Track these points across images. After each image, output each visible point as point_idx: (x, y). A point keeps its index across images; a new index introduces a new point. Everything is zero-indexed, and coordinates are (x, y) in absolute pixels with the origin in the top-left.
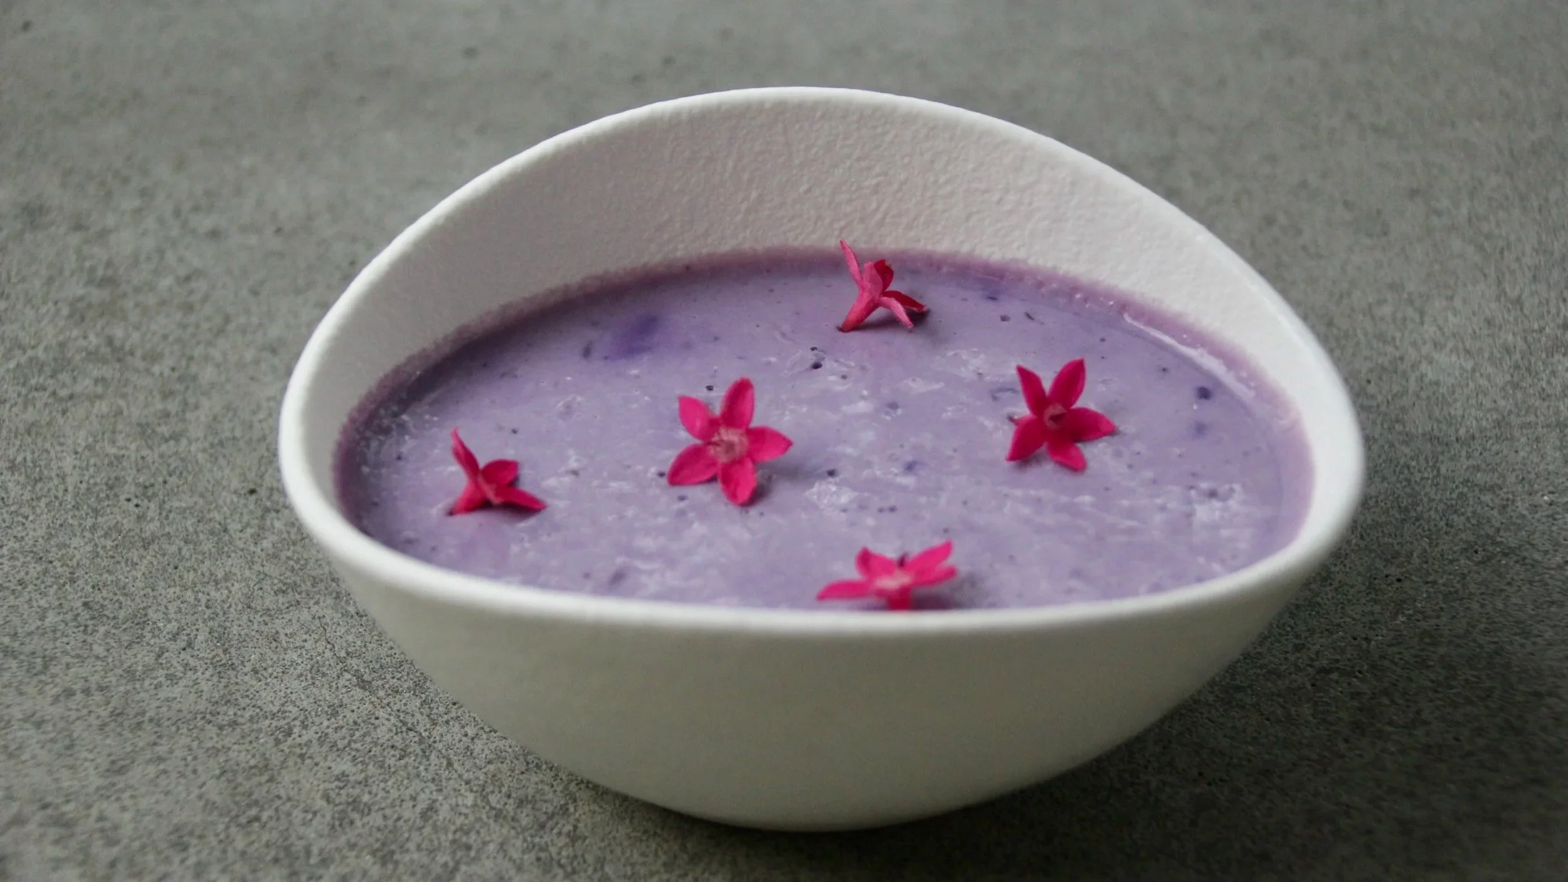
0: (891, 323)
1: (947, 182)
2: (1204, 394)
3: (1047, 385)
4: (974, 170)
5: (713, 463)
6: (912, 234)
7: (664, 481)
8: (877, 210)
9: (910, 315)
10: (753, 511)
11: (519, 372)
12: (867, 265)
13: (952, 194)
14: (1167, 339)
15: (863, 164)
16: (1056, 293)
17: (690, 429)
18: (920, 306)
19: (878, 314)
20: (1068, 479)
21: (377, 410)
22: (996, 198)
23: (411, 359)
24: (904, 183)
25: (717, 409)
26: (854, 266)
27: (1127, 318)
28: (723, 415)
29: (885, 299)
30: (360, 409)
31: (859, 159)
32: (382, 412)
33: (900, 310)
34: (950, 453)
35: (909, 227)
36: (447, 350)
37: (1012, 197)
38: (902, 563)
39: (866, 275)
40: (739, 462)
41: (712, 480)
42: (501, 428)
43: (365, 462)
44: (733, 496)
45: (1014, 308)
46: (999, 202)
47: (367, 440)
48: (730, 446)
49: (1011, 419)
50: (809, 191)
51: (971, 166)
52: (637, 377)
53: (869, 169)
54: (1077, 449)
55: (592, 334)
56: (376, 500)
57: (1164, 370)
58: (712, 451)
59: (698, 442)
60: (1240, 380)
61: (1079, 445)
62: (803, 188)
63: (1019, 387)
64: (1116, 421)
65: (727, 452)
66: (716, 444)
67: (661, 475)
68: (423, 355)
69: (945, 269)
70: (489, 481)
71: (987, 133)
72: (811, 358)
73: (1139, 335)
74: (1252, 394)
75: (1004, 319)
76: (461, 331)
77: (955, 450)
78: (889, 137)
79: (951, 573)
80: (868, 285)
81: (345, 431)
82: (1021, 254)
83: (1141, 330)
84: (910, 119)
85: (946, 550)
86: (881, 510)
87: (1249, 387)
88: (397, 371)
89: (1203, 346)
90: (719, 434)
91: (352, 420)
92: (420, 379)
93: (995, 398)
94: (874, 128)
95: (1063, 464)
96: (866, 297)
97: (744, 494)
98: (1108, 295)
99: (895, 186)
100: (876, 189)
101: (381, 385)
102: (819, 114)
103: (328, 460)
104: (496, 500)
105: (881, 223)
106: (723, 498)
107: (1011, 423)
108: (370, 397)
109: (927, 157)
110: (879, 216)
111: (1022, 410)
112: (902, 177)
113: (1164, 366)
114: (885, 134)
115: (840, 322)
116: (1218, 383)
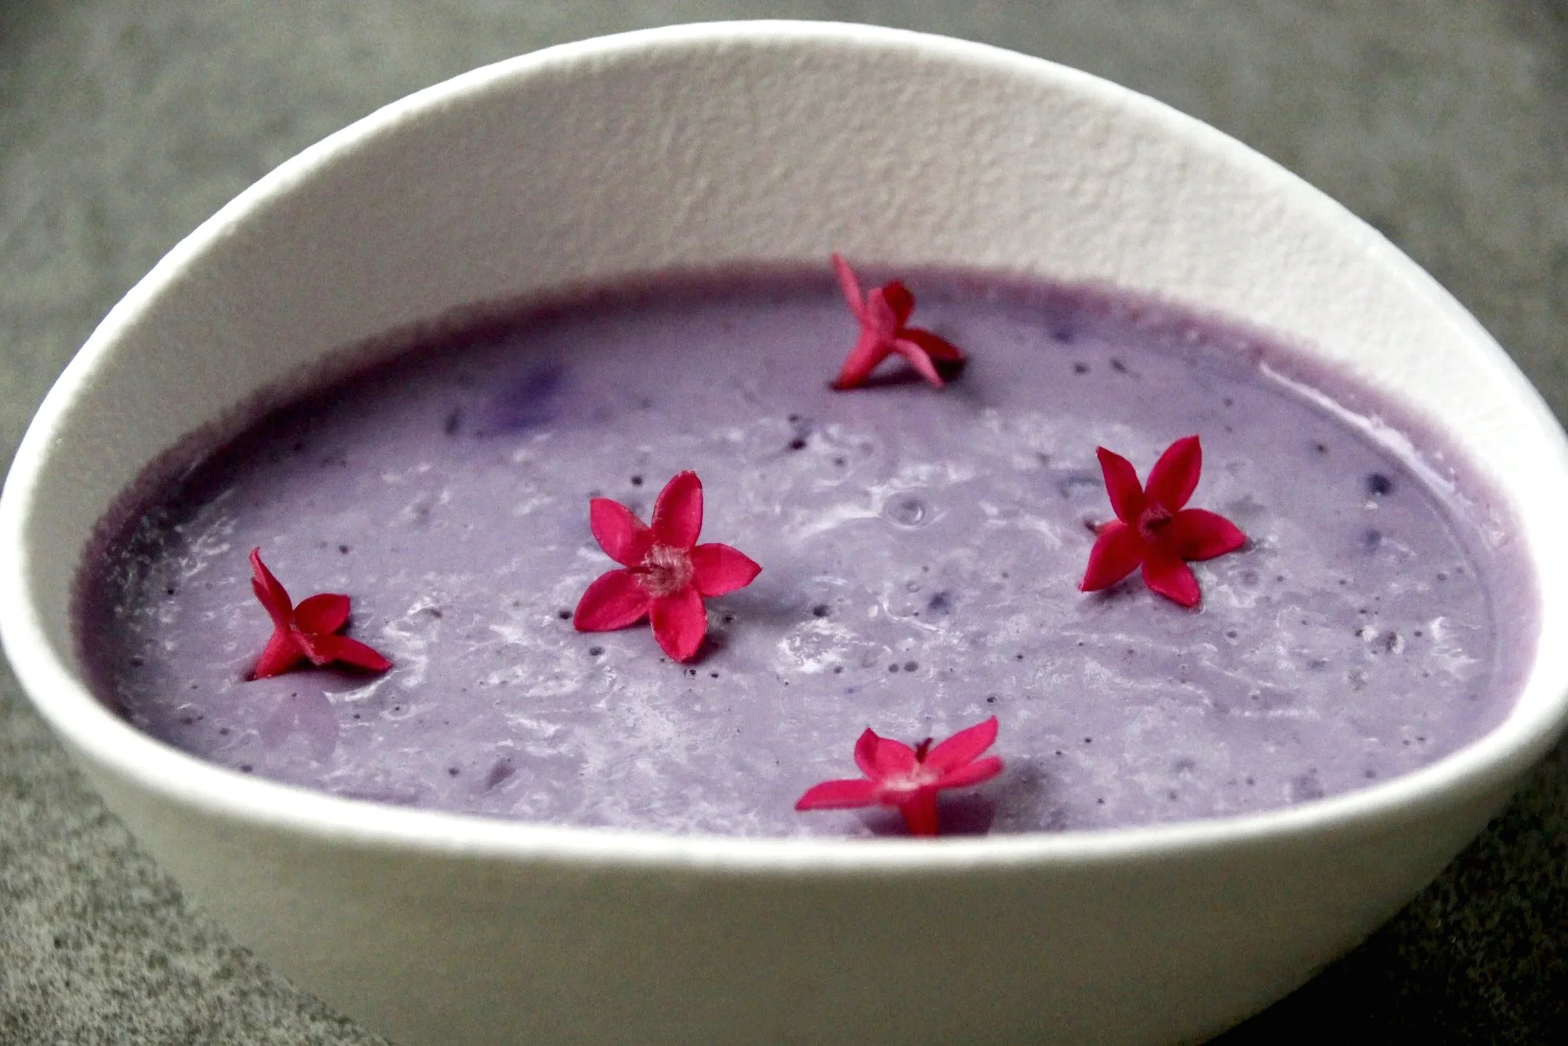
0: (908, 377)
1: (993, 163)
2: (1380, 485)
3: (1143, 474)
4: (1035, 145)
5: (643, 597)
6: (940, 240)
7: (568, 626)
8: (887, 205)
9: (937, 363)
10: (703, 672)
11: (351, 457)
12: (875, 292)
13: (1000, 181)
14: (1326, 402)
15: (869, 135)
16: (1157, 331)
17: (606, 547)
18: (953, 351)
19: (891, 364)
20: (1175, 621)
21: (135, 520)
22: (1067, 185)
23: (187, 440)
24: (926, 165)
25: (647, 517)
26: (853, 292)
27: (1265, 369)
28: (656, 525)
29: (900, 343)
30: (113, 516)
31: (861, 129)
32: (145, 520)
33: (922, 361)
34: (996, 579)
35: (938, 228)
36: (240, 424)
37: (1091, 186)
38: (922, 751)
39: (871, 307)
40: (678, 596)
41: (642, 623)
42: (324, 545)
43: (120, 599)
44: (671, 647)
45: (1095, 353)
46: (1074, 193)
47: (123, 563)
48: (668, 572)
49: (1090, 527)
50: (786, 175)
51: (1029, 139)
52: (527, 464)
53: (876, 143)
54: (1191, 572)
55: (462, 398)
56: (137, 657)
57: (1321, 448)
58: (640, 580)
59: (619, 566)
60: (1436, 466)
61: (1193, 565)
62: (777, 171)
63: (1100, 476)
64: (1250, 529)
65: (663, 581)
66: (645, 570)
67: (565, 615)
68: (206, 433)
69: (992, 295)
70: (305, 629)
71: (1051, 91)
72: (788, 432)
73: (1282, 394)
74: (1451, 487)
75: (1080, 369)
76: (260, 396)
77: (1005, 575)
78: (904, 98)
79: (996, 767)
80: (875, 322)
81: (89, 552)
82: (1106, 271)
83: (1287, 389)
84: (936, 69)
85: (989, 730)
86: (893, 669)
87: (1447, 477)
88: (166, 458)
89: (1378, 412)
90: (651, 555)
91: (99, 534)
92: (201, 469)
93: (1065, 494)
94: (883, 81)
95: (1167, 598)
96: (872, 340)
97: (689, 645)
98: (1236, 332)
99: (915, 169)
100: (887, 174)
101: (142, 479)
102: (798, 62)
103: (64, 599)
104: (318, 661)
105: (894, 226)
106: (658, 651)
107: (1090, 533)
108: (126, 498)
109: (963, 125)
110: (891, 214)
111: (1106, 513)
112: (926, 154)
113: (1321, 442)
114: (899, 91)
115: (834, 374)
116: (1400, 468)
